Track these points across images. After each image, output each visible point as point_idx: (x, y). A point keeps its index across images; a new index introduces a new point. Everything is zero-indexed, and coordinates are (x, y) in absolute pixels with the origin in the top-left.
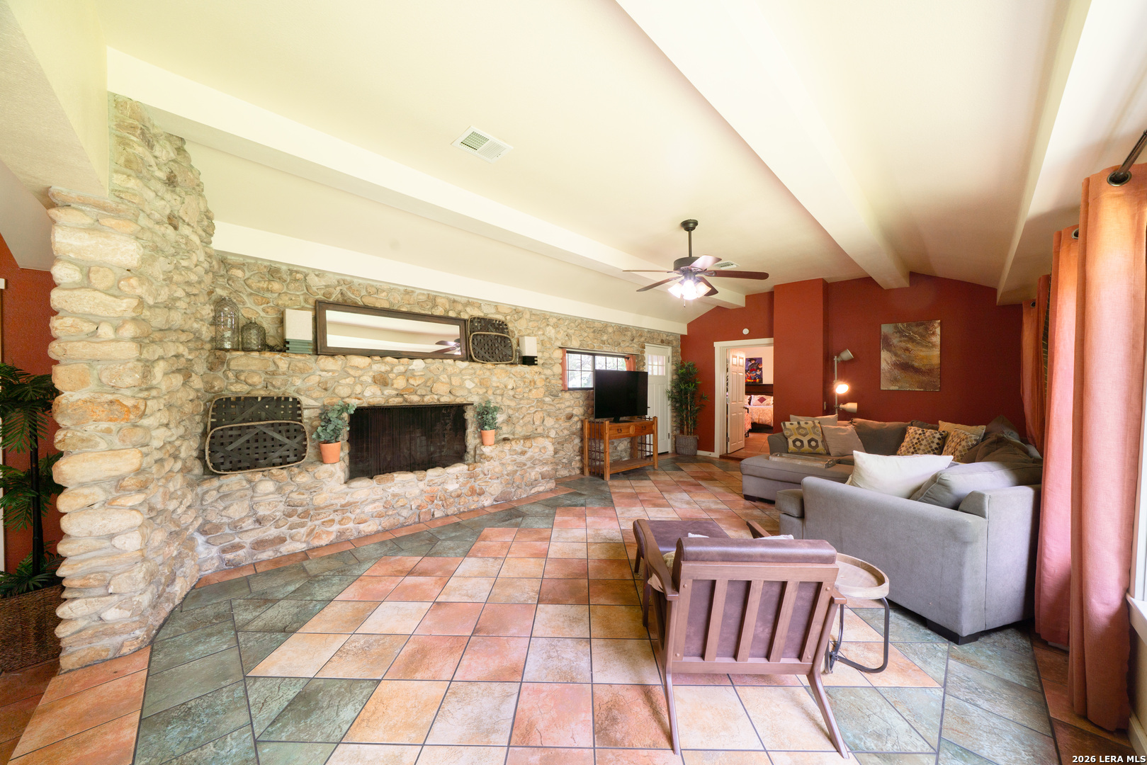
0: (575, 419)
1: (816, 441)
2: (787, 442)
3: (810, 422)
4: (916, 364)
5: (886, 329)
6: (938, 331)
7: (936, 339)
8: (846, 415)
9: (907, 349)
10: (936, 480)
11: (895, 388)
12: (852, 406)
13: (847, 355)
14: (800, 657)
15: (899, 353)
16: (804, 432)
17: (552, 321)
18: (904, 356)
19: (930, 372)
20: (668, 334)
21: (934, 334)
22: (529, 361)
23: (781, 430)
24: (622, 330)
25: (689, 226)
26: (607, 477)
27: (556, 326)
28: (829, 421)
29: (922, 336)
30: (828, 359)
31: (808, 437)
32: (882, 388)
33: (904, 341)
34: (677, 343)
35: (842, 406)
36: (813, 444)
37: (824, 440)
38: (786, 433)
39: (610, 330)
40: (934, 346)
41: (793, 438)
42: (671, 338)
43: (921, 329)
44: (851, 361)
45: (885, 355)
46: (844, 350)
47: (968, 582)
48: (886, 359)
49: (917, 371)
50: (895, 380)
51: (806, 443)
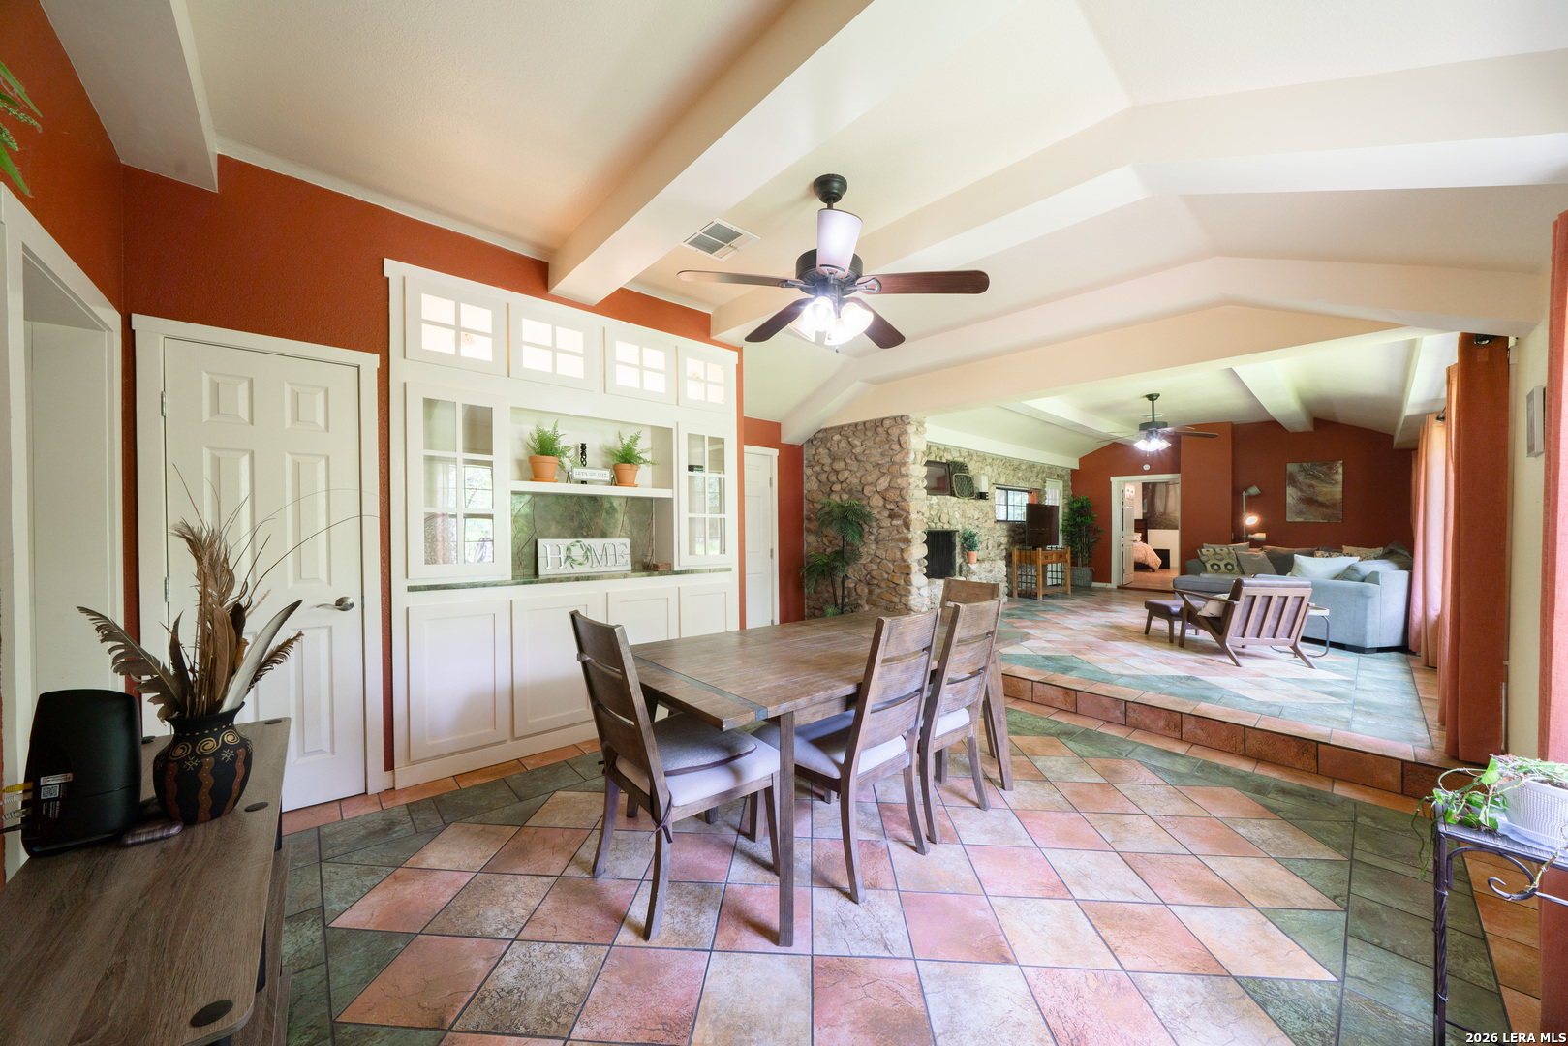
0: (1003, 547)
1: (1232, 565)
2: (1205, 567)
3: (1225, 549)
4: (1320, 499)
5: (1292, 467)
6: (1341, 470)
7: (1339, 477)
8: (1255, 544)
9: (1312, 486)
10: (1351, 568)
11: (1301, 520)
12: (1261, 536)
13: (1254, 490)
14: (1289, 637)
15: (1304, 489)
16: (1220, 557)
17: (989, 460)
18: (1309, 492)
19: (1333, 505)
20: (1063, 469)
21: (1337, 472)
22: (982, 496)
23: (1197, 557)
24: (1032, 466)
25: (1151, 397)
26: (1040, 597)
27: (991, 465)
28: (1241, 548)
29: (1326, 474)
30: (1236, 493)
31: (1225, 562)
32: (1288, 520)
33: (1309, 479)
34: (1068, 478)
35: (1250, 536)
36: (1229, 567)
37: (1239, 564)
38: (1203, 558)
39: (1023, 467)
40: (1337, 483)
41: (1211, 562)
42: (1064, 473)
43: (1324, 468)
44: (1257, 496)
45: (1290, 491)
46: (1251, 486)
47: (1370, 627)
48: (1291, 494)
49: (1321, 504)
50: (1300, 513)
51: (1222, 566)
